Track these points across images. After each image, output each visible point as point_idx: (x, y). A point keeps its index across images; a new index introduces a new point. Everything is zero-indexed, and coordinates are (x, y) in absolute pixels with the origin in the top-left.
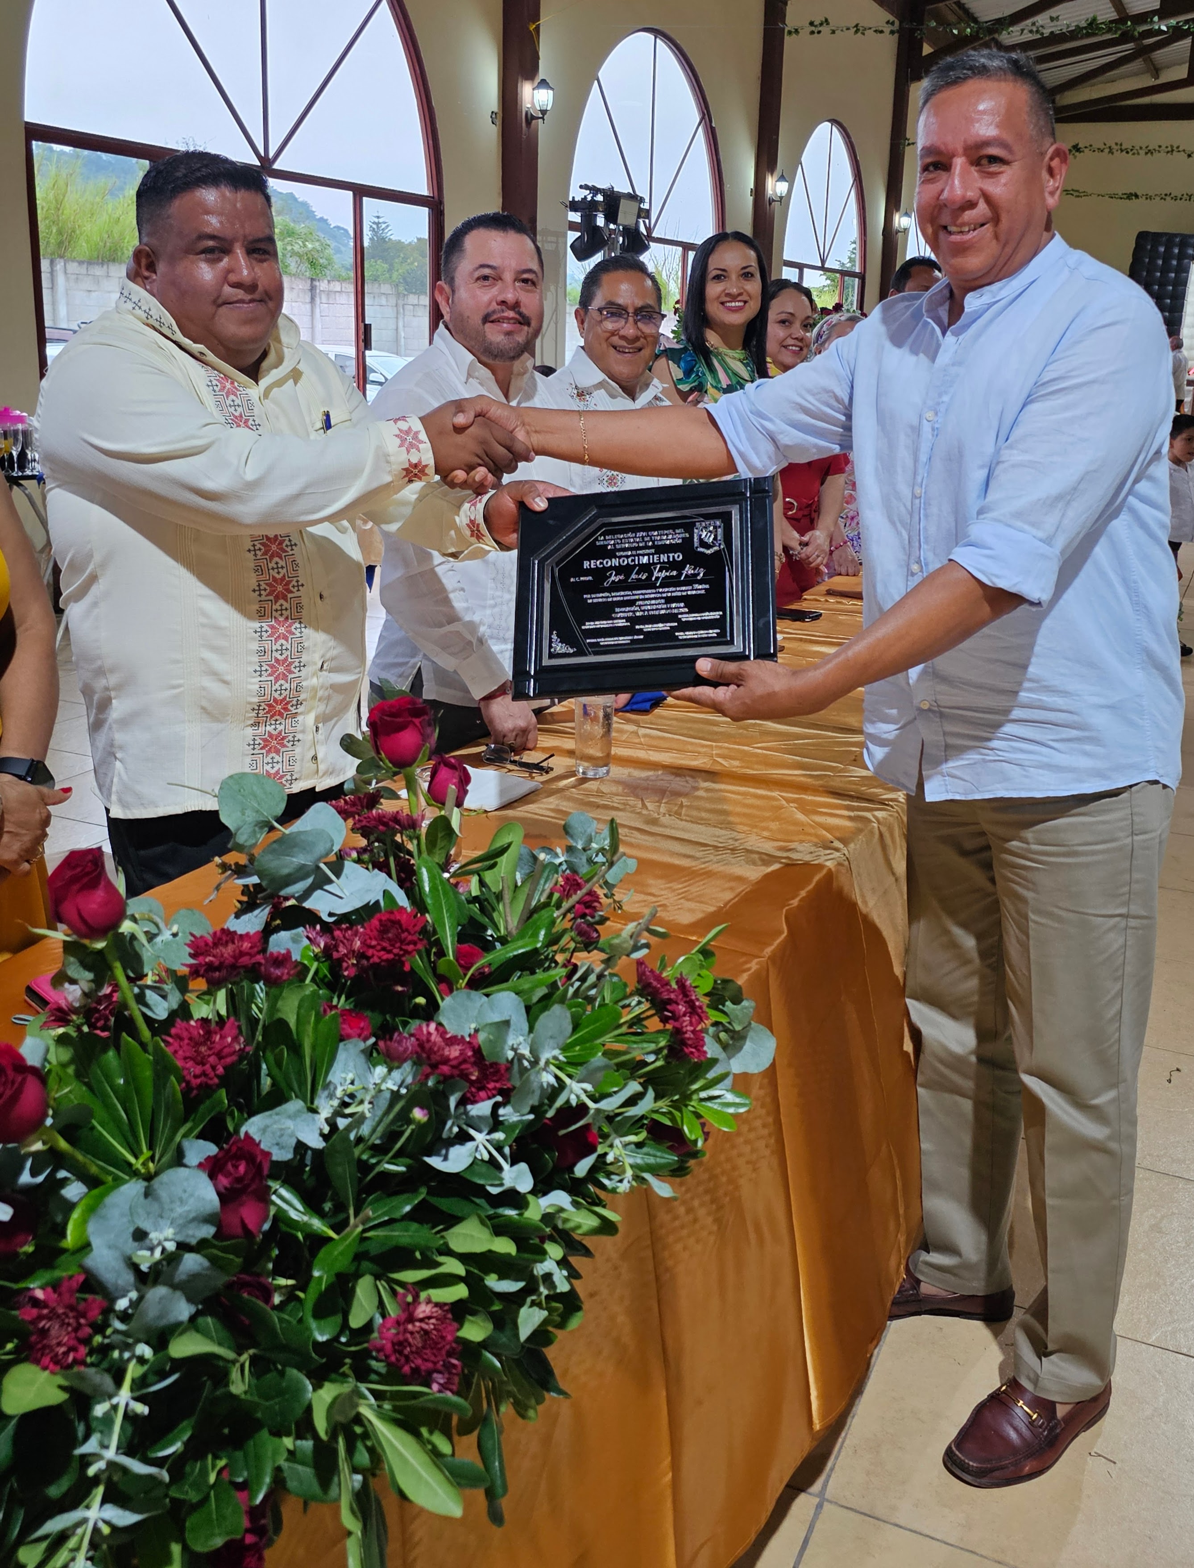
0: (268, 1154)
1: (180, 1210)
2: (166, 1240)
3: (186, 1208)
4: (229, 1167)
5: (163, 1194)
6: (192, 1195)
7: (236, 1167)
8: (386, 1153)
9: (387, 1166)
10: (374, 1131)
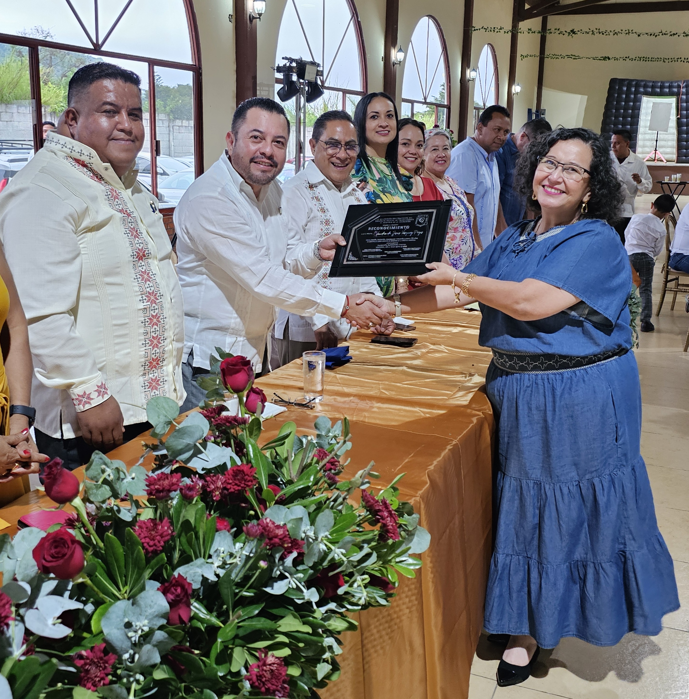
0: (190, 584)
1: (150, 611)
2: (144, 626)
3: (153, 610)
4: (173, 589)
5: (142, 603)
6: (156, 604)
7: (176, 590)
8: (243, 588)
9: (245, 594)
10: (237, 576)
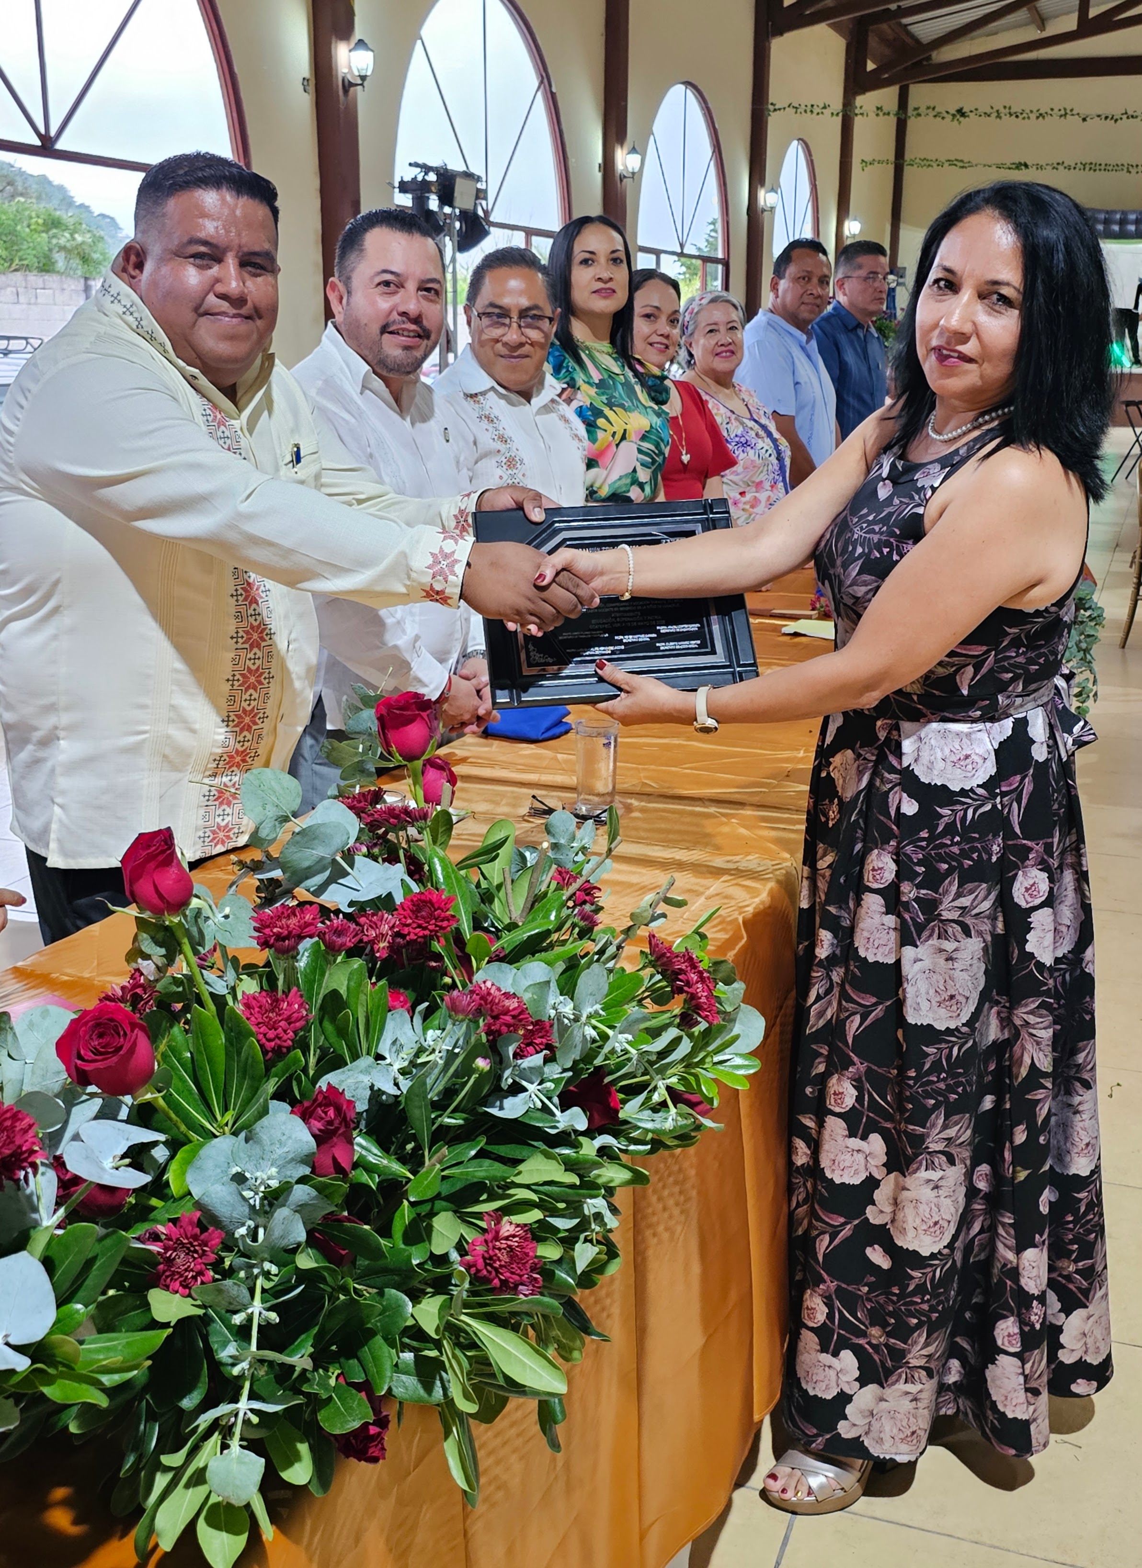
1: (279, 1151)
2: (268, 1178)
3: (286, 1149)
5: (264, 1137)
6: (290, 1137)
8: (445, 1110)
9: (448, 1121)
10: (431, 1089)
